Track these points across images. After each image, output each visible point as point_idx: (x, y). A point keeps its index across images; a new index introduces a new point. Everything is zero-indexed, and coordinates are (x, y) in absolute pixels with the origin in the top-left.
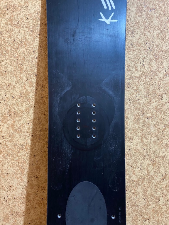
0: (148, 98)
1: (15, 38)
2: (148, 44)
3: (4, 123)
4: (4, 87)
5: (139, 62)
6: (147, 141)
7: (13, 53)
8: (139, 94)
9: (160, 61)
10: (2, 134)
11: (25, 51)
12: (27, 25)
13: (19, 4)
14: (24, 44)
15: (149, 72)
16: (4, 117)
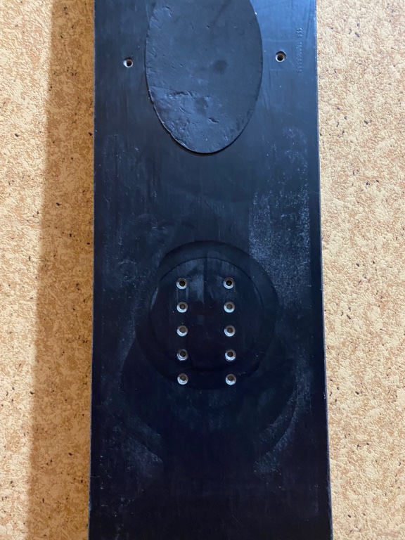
0: (360, 397)
1: (29, 253)
2: (362, 267)
3: (12, 451)
4: (9, 369)
5: (339, 312)
6: (356, 497)
7: (26, 289)
8: (338, 388)
9: (391, 308)
10: (10, 477)
11: (56, 285)
12: (59, 221)
13: (35, 168)
14: (53, 267)
15: (364, 335)
16: (12, 438)
